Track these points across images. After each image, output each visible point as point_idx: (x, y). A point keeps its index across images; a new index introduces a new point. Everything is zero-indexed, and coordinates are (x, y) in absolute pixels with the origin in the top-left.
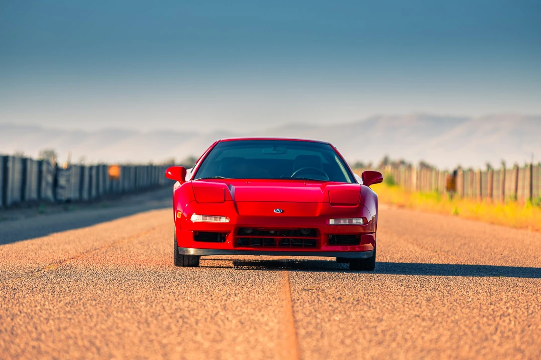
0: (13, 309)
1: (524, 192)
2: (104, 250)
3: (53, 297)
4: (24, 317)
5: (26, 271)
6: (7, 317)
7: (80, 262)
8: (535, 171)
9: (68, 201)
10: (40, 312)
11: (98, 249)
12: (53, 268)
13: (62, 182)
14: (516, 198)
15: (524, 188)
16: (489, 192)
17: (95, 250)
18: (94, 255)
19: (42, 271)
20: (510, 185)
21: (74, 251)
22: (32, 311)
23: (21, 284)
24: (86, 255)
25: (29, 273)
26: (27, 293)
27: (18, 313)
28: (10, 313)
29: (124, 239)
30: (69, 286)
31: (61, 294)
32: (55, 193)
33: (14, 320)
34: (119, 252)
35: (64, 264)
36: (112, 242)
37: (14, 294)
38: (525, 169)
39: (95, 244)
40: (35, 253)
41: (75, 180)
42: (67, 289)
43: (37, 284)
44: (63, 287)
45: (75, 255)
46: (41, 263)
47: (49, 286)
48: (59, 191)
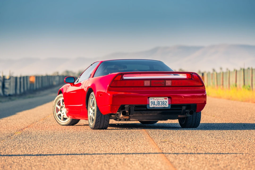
0: (8, 160)
1: (240, 82)
2: (41, 121)
3: (27, 151)
4: (17, 165)
5: (6, 136)
6: (8, 165)
7: (32, 129)
8: (245, 72)
9: (10, 95)
10: (25, 161)
11: (38, 121)
12: (19, 133)
13: (7, 85)
14: (236, 86)
15: (240, 81)
16: (221, 83)
17: (37, 122)
18: (38, 125)
19: (14, 135)
20: (233, 80)
21: (26, 122)
22: (20, 161)
23: (6, 144)
24: (33, 124)
25: (8, 137)
26: (12, 149)
27: (13, 163)
28: (8, 163)
29: (48, 115)
30: (33, 144)
31: (31, 149)
32: (3, 91)
33: (12, 167)
34: (50, 123)
35: (24, 130)
36: (43, 117)
37: (5, 150)
38: (240, 71)
39: (35, 118)
40: (6, 125)
41: (13, 84)
42: (33, 146)
43: (15, 143)
44: (30, 144)
45: (27, 125)
46: (12, 130)
47: (22, 144)
48: (6, 90)
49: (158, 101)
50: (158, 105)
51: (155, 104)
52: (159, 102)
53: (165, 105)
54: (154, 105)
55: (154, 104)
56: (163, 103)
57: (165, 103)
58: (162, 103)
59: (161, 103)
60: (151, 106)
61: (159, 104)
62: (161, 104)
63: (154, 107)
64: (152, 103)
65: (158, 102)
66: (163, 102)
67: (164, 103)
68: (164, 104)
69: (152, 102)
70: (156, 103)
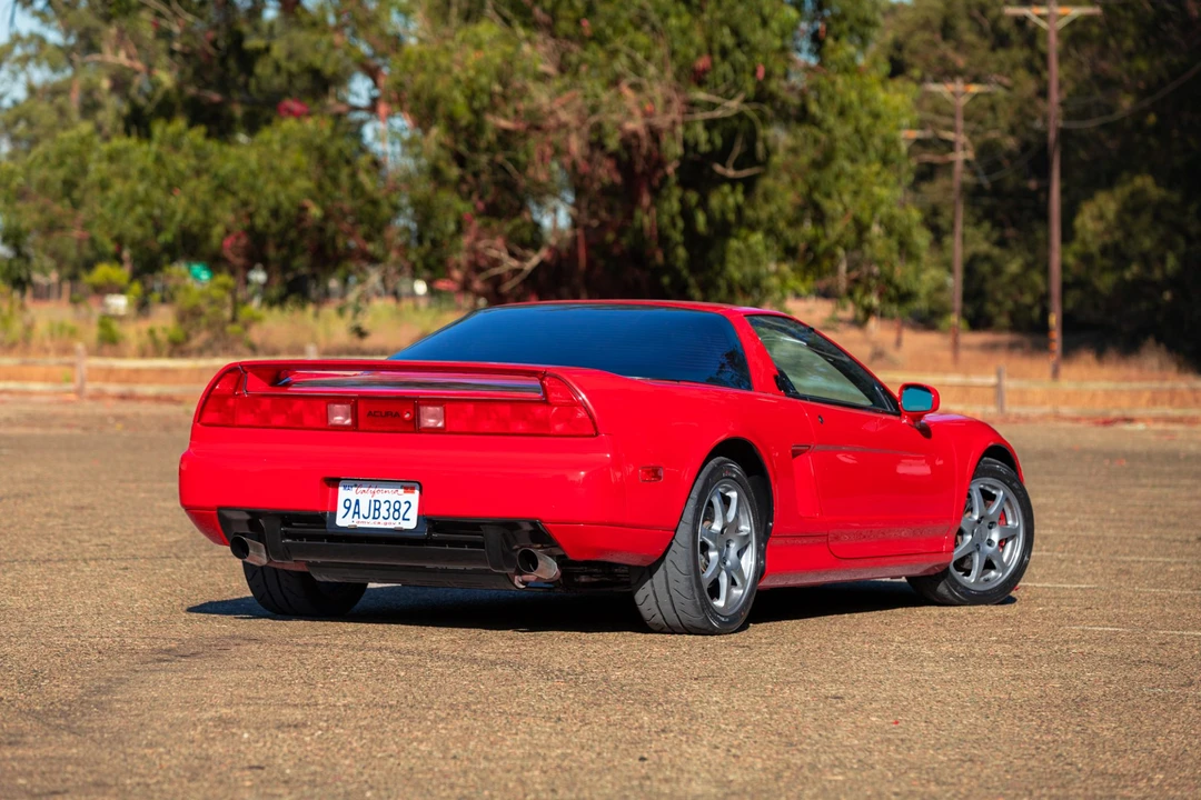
49: (375, 501)
50: (374, 518)
51: (358, 513)
52: (378, 504)
53: (404, 519)
54: (356, 516)
55: (355, 513)
56: (395, 510)
57: (402, 511)
58: (392, 510)
59: (388, 510)
60: (343, 520)
61: (377, 516)
62: (384, 513)
63: (356, 528)
64: (349, 508)
65: (373, 503)
66: (397, 506)
67: (398, 510)
68: (396, 515)
69: (347, 505)
70: (364, 510)
